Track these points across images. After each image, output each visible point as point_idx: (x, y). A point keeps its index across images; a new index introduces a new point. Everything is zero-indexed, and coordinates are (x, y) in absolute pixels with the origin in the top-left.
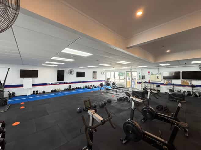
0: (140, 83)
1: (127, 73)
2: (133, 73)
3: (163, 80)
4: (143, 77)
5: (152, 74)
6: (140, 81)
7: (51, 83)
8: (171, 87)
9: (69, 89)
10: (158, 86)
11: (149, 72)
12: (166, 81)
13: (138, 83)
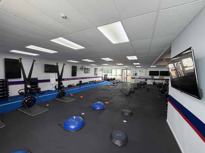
0: (134, 78)
1: (123, 70)
2: (128, 71)
3: (149, 76)
4: (136, 74)
5: (142, 72)
6: (134, 77)
7: (67, 79)
8: (153, 81)
9: (81, 84)
10: (146, 80)
11: (140, 71)
12: (150, 77)
13: (132, 78)
